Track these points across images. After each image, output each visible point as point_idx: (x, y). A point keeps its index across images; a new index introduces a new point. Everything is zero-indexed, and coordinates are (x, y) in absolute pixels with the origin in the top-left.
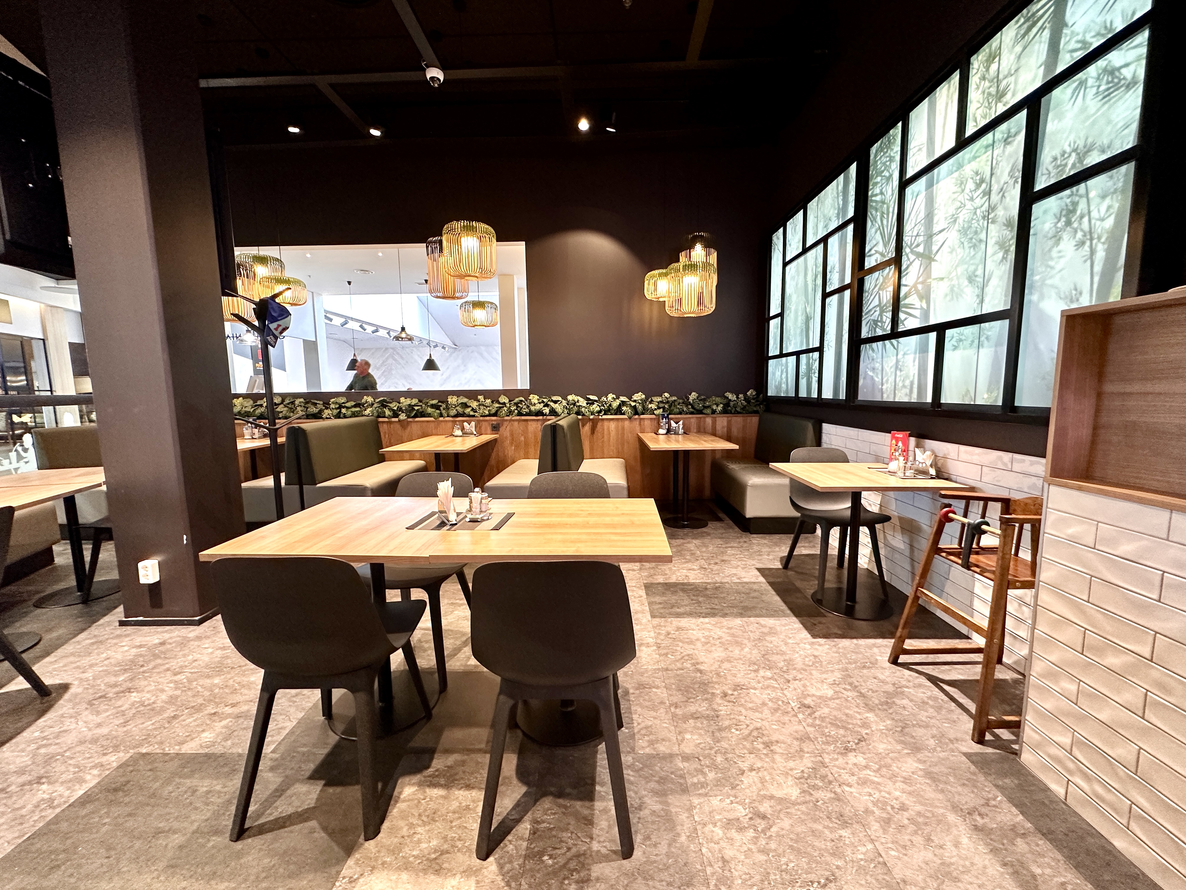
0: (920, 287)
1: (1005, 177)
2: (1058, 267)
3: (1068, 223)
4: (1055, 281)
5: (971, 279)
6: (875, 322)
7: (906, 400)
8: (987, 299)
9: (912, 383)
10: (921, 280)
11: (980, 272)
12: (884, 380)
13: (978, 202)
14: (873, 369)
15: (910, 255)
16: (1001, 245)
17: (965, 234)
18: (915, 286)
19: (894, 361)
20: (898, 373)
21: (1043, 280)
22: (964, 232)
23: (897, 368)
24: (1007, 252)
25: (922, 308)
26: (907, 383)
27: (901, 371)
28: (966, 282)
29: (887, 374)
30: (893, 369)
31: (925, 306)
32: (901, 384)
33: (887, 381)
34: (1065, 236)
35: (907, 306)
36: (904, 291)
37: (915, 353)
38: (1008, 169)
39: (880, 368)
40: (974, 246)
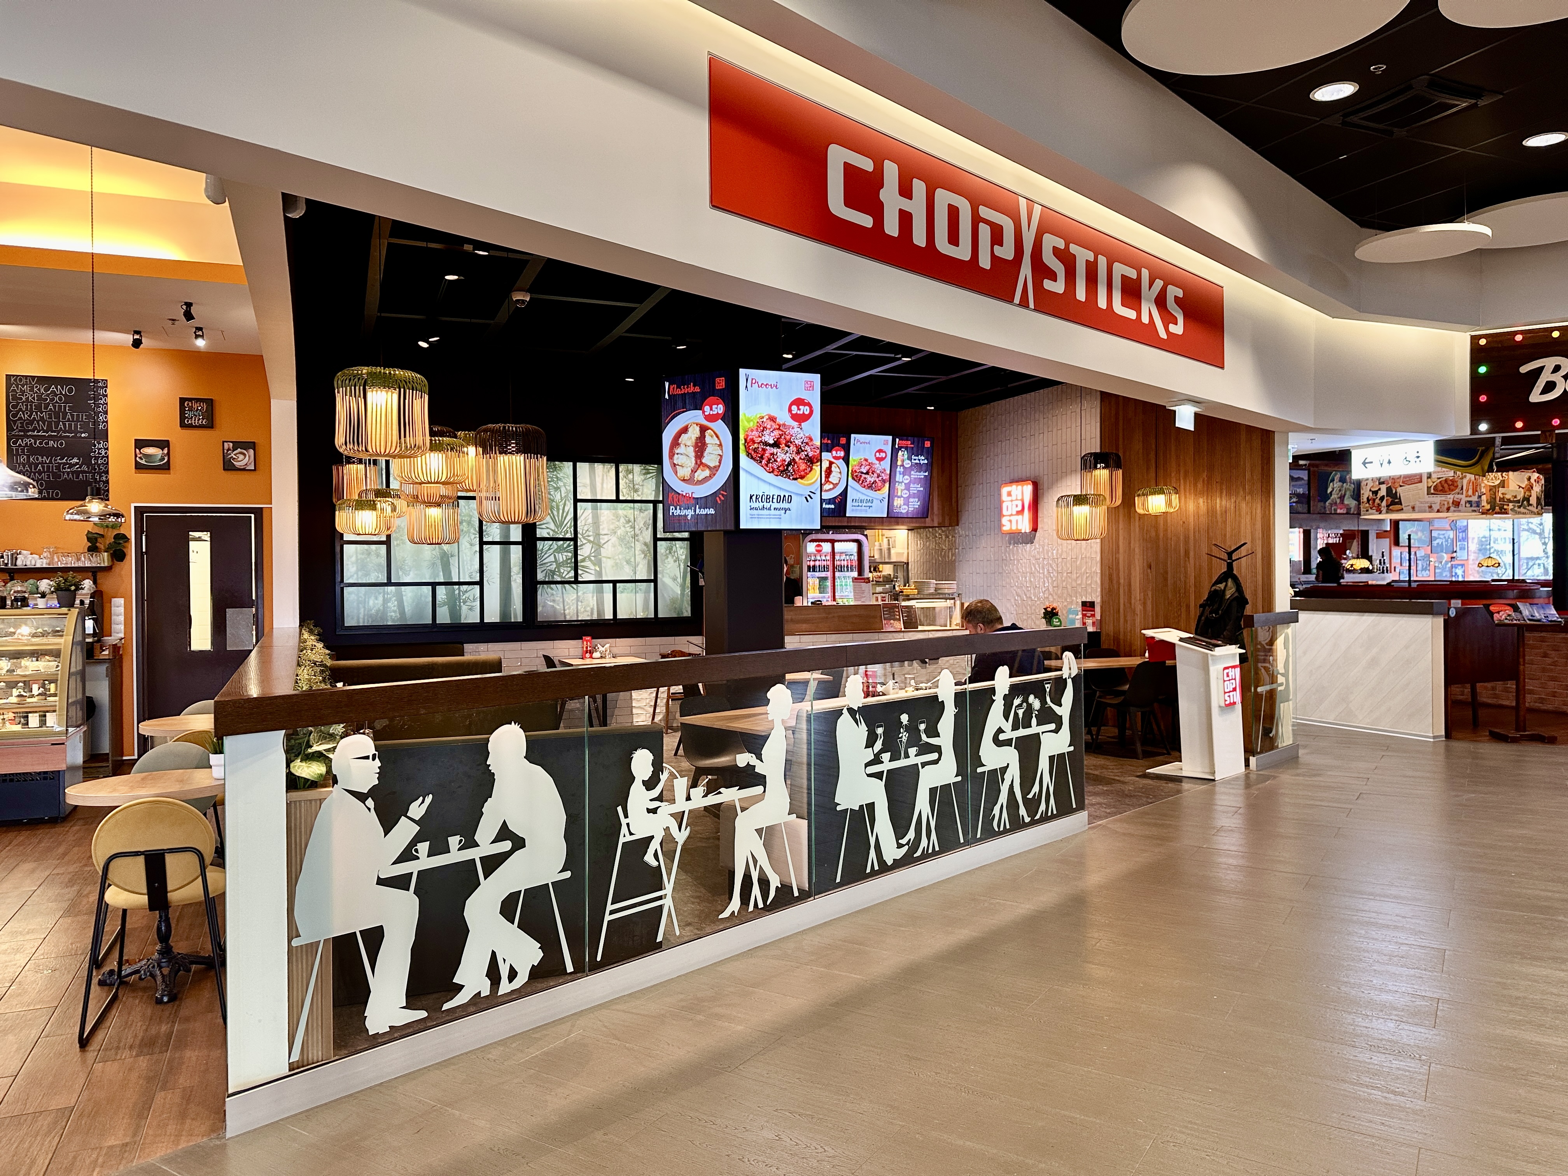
0: (593, 558)
1: (641, 525)
2: (668, 567)
3: (670, 553)
4: (668, 571)
5: (628, 562)
6: (553, 572)
7: (589, 618)
8: (638, 573)
9: (592, 610)
10: (593, 555)
11: (633, 560)
12: (566, 608)
13: (628, 529)
14: (554, 601)
15: (582, 539)
16: (643, 552)
17: (622, 541)
18: (589, 557)
19: (575, 596)
20: (579, 604)
21: (663, 571)
22: (621, 539)
23: (578, 601)
24: (645, 555)
25: (595, 570)
26: (588, 609)
27: (582, 602)
28: (625, 563)
29: (568, 604)
30: (574, 601)
31: (598, 569)
32: (582, 610)
33: (569, 608)
34: (670, 557)
35: (583, 566)
36: (579, 558)
37: (593, 593)
38: (643, 522)
39: (561, 600)
40: (628, 548)
